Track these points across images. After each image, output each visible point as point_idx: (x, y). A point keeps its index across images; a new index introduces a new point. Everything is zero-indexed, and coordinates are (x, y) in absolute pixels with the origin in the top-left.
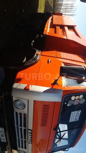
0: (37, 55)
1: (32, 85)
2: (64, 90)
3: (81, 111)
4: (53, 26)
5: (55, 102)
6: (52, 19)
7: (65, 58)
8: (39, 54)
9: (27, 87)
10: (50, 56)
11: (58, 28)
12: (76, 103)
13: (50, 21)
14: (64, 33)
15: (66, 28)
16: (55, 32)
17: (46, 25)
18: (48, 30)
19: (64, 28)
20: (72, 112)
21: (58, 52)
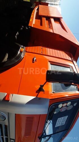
0: (21, 52)
1: (13, 93)
2: (51, 98)
3: (67, 116)
4: (39, 17)
5: (40, 115)
6: (38, 9)
7: (52, 55)
8: (23, 51)
9: (7, 97)
10: (35, 53)
11: (44, 19)
12: (63, 110)
13: (35, 11)
14: (50, 25)
15: (52, 20)
16: (41, 24)
17: (32, 16)
18: (33, 22)
19: (50, 19)
20: (58, 119)
21: (44, 48)
